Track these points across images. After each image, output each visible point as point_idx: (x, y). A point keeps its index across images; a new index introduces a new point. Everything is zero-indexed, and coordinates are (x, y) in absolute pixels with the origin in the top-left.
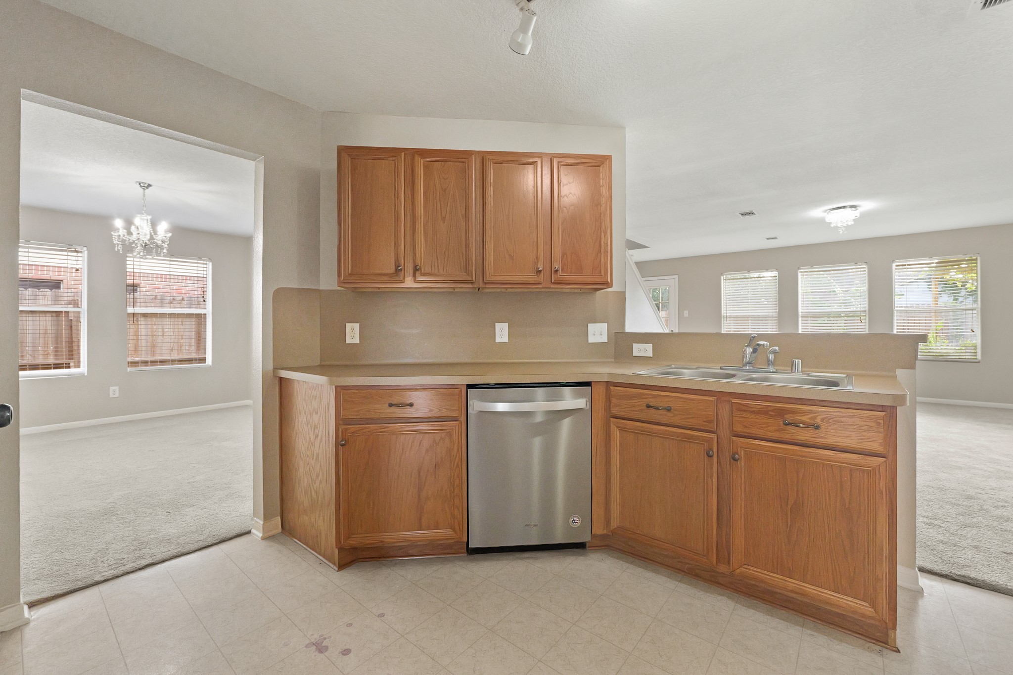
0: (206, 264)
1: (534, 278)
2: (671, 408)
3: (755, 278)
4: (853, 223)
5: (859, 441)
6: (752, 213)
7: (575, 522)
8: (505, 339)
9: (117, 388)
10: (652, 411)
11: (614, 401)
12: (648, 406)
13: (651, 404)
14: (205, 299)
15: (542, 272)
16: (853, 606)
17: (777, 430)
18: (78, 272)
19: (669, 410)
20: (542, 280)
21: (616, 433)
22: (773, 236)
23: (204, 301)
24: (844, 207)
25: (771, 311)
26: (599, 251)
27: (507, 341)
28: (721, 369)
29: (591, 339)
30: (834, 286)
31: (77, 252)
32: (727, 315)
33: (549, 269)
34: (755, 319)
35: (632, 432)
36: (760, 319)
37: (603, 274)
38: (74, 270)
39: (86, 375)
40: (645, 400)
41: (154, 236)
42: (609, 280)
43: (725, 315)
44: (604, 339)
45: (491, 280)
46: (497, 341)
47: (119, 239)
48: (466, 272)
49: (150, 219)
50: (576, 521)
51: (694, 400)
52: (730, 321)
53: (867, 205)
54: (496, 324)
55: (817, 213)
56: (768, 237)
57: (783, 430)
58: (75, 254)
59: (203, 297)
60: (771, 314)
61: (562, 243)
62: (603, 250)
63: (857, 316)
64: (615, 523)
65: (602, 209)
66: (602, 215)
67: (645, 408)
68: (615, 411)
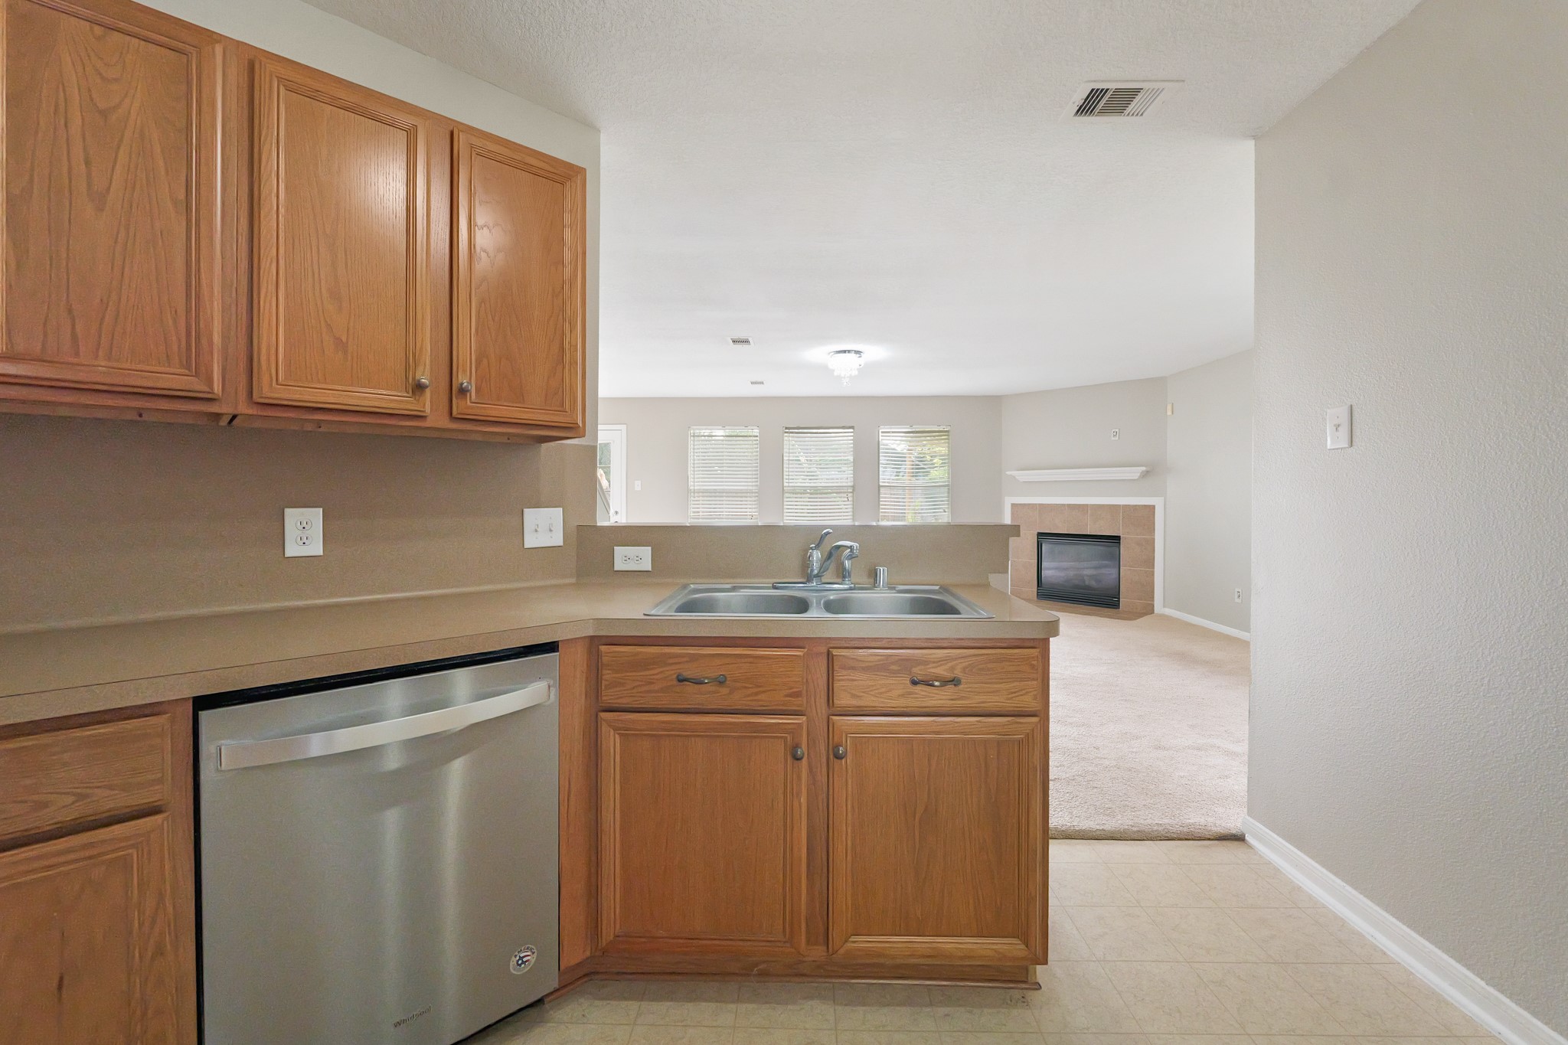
1: (407, 402)
2: (726, 678)
3: (705, 436)
4: (857, 373)
5: (1010, 696)
6: (747, 342)
7: (523, 962)
8: (316, 548)
10: (690, 688)
11: (608, 675)
12: (681, 680)
13: (687, 674)
15: (428, 392)
16: (1001, 950)
17: (902, 696)
19: (721, 682)
20: (428, 409)
21: (612, 742)
22: (760, 380)
24: (849, 351)
25: (750, 484)
26: (561, 360)
27: (322, 554)
28: (775, 588)
29: (531, 541)
30: (799, 453)
32: (696, 488)
33: (444, 384)
34: (710, 495)
35: (645, 735)
36: (717, 494)
37: (567, 407)
40: (673, 667)
42: (580, 424)
43: (692, 488)
44: (557, 539)
45: (277, 395)
46: (289, 553)
48: (189, 368)
50: (524, 959)
51: (770, 658)
52: (699, 497)
53: (874, 352)
54: (288, 511)
55: (819, 354)
56: (754, 380)
57: (910, 693)
60: (750, 488)
61: (477, 330)
62: (567, 358)
63: (844, 493)
64: (609, 931)
65: (567, 272)
66: (567, 287)
67: (675, 682)
68: (609, 697)
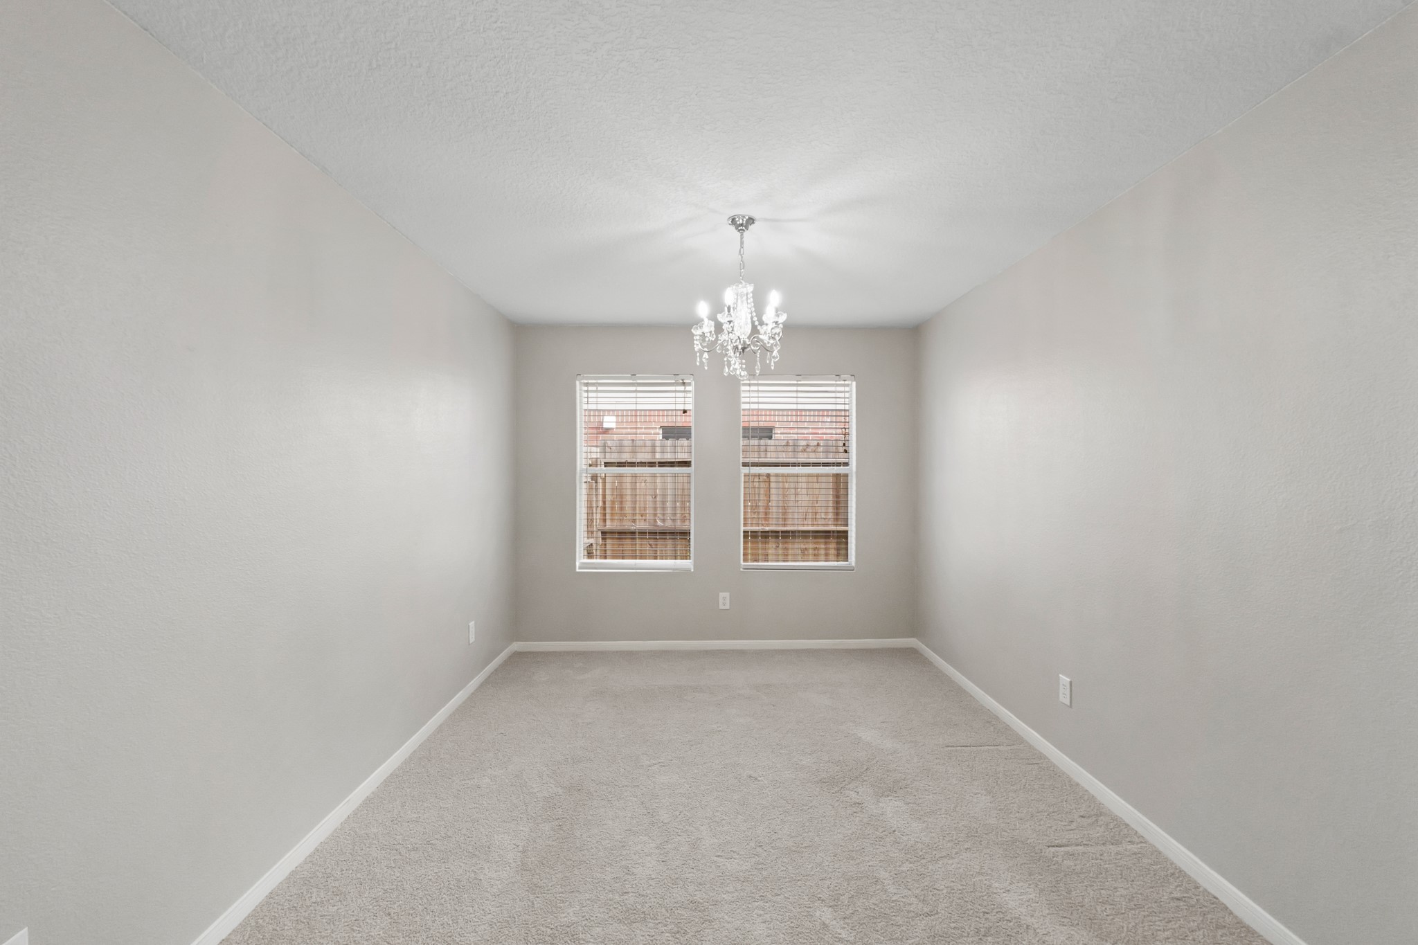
0: (848, 385)
9: (727, 595)
14: (847, 449)
18: (685, 414)
23: (846, 451)
31: (684, 384)
38: (680, 413)
39: (692, 570)
41: (759, 327)
47: (704, 340)
49: (752, 292)
58: (682, 388)
59: (844, 444)
